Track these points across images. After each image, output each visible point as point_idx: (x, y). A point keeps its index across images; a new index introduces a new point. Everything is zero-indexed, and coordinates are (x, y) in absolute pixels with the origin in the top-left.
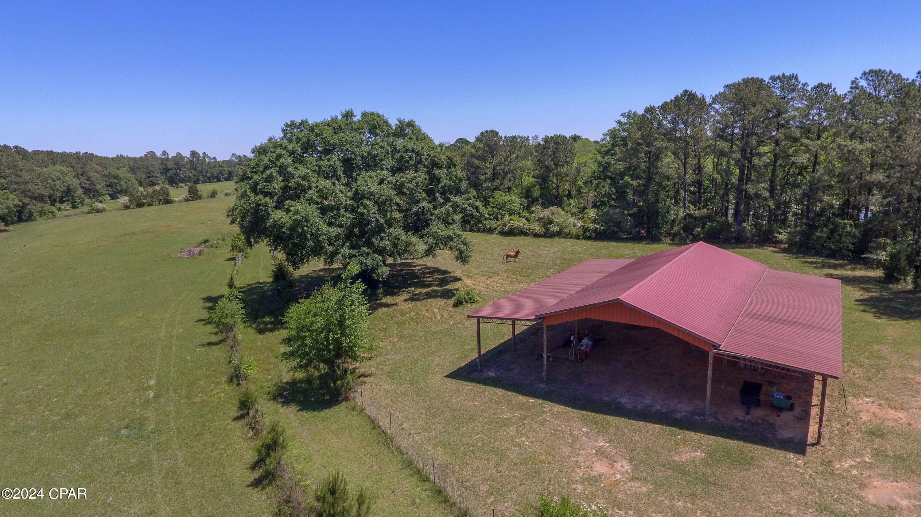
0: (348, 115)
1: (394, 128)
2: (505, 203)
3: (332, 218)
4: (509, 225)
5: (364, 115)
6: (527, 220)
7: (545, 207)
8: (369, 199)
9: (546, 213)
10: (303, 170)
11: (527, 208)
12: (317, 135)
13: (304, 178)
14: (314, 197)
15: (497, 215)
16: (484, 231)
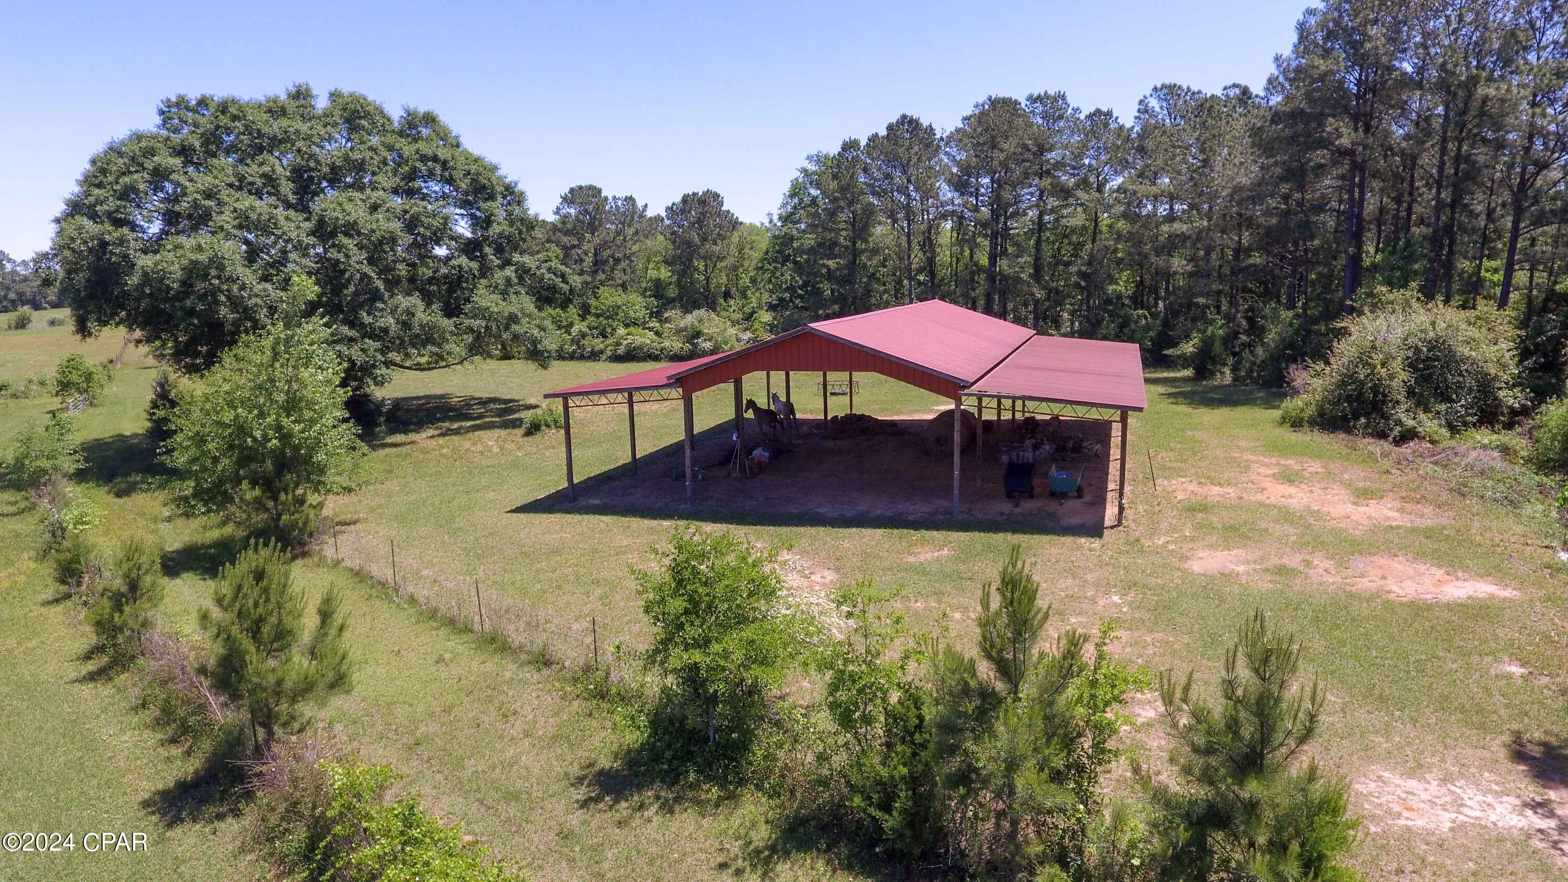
0: (301, 95)
1: (396, 124)
2: (619, 307)
3: (272, 267)
4: (625, 342)
5: (335, 96)
6: (657, 333)
7: (687, 310)
9: (690, 319)
10: (204, 181)
11: (657, 314)
12: (235, 118)
13: (208, 195)
14: (227, 227)
15: (604, 329)
16: (582, 358)
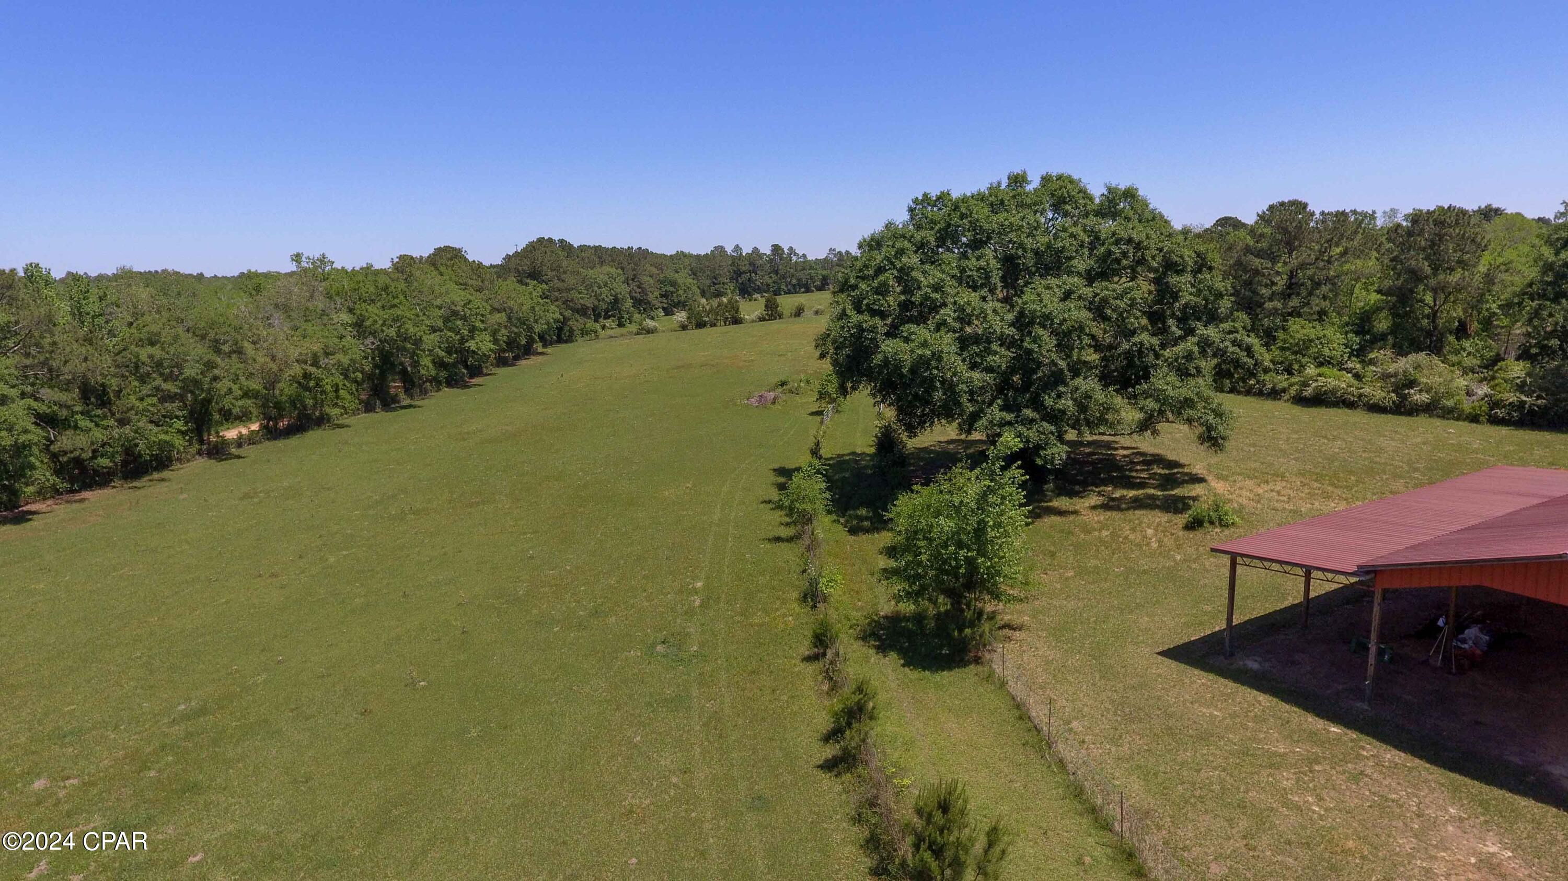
0: (1017, 180)
1: (1097, 201)
2: (1311, 341)
3: (977, 355)
4: (1314, 385)
5: (1046, 179)
6: (1357, 376)
7: (1401, 351)
8: (1044, 326)
9: (1403, 364)
10: (936, 275)
11: (1360, 353)
12: (962, 217)
13: (937, 288)
14: (949, 320)
15: (1291, 365)
16: (1260, 394)
